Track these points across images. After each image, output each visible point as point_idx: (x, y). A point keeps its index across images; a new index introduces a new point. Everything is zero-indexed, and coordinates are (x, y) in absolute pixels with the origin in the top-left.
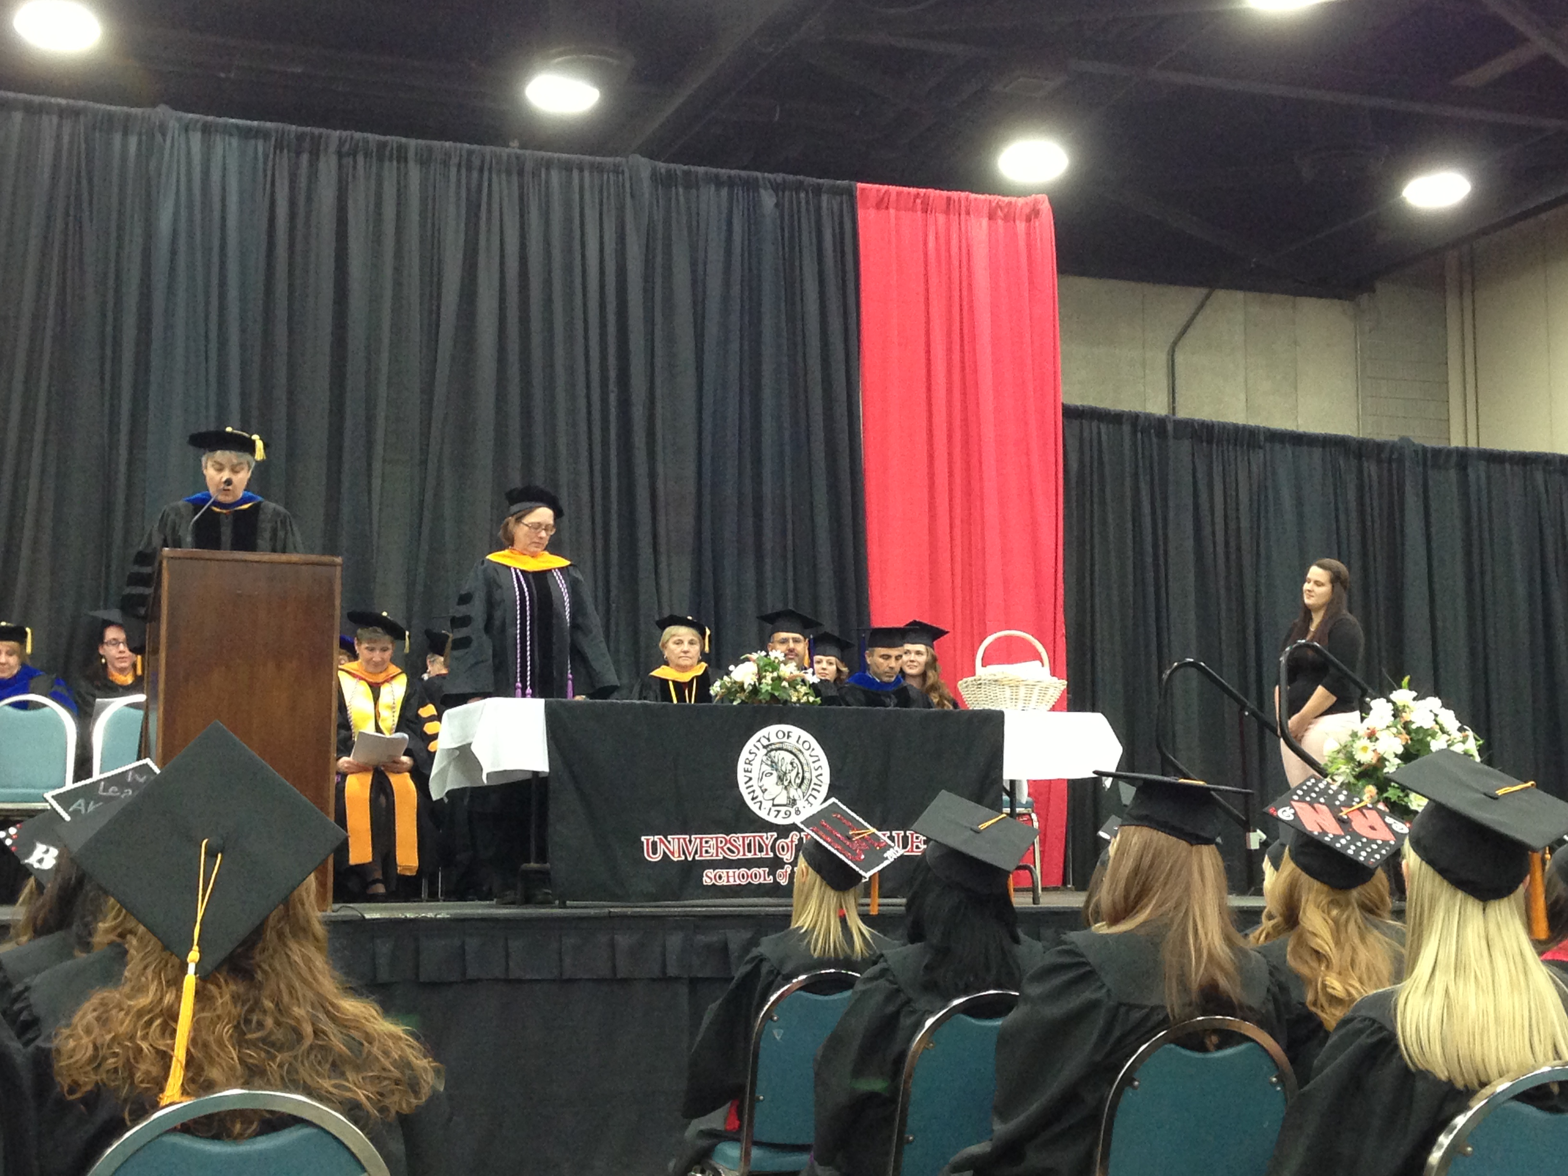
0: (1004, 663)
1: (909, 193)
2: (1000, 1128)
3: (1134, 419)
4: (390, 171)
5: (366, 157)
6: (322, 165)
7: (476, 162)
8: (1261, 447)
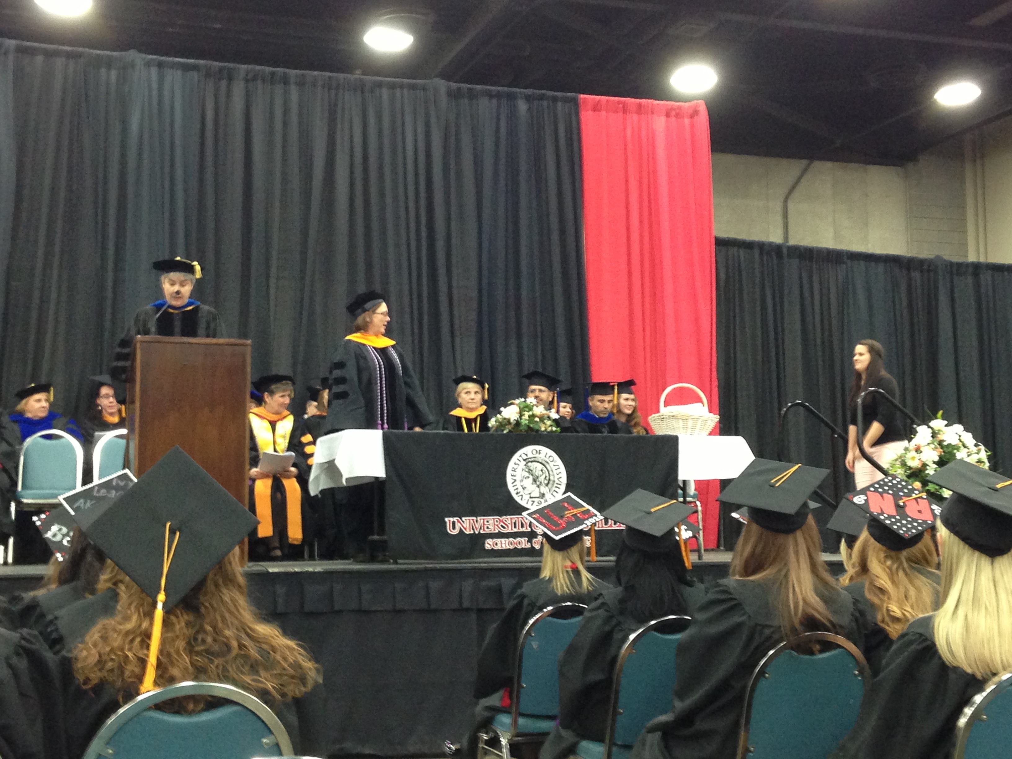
0: (678, 405)
1: (614, 100)
2: (679, 705)
3: (761, 245)
4: (279, 90)
5: (263, 81)
6: (235, 87)
7: (334, 84)
8: (844, 263)
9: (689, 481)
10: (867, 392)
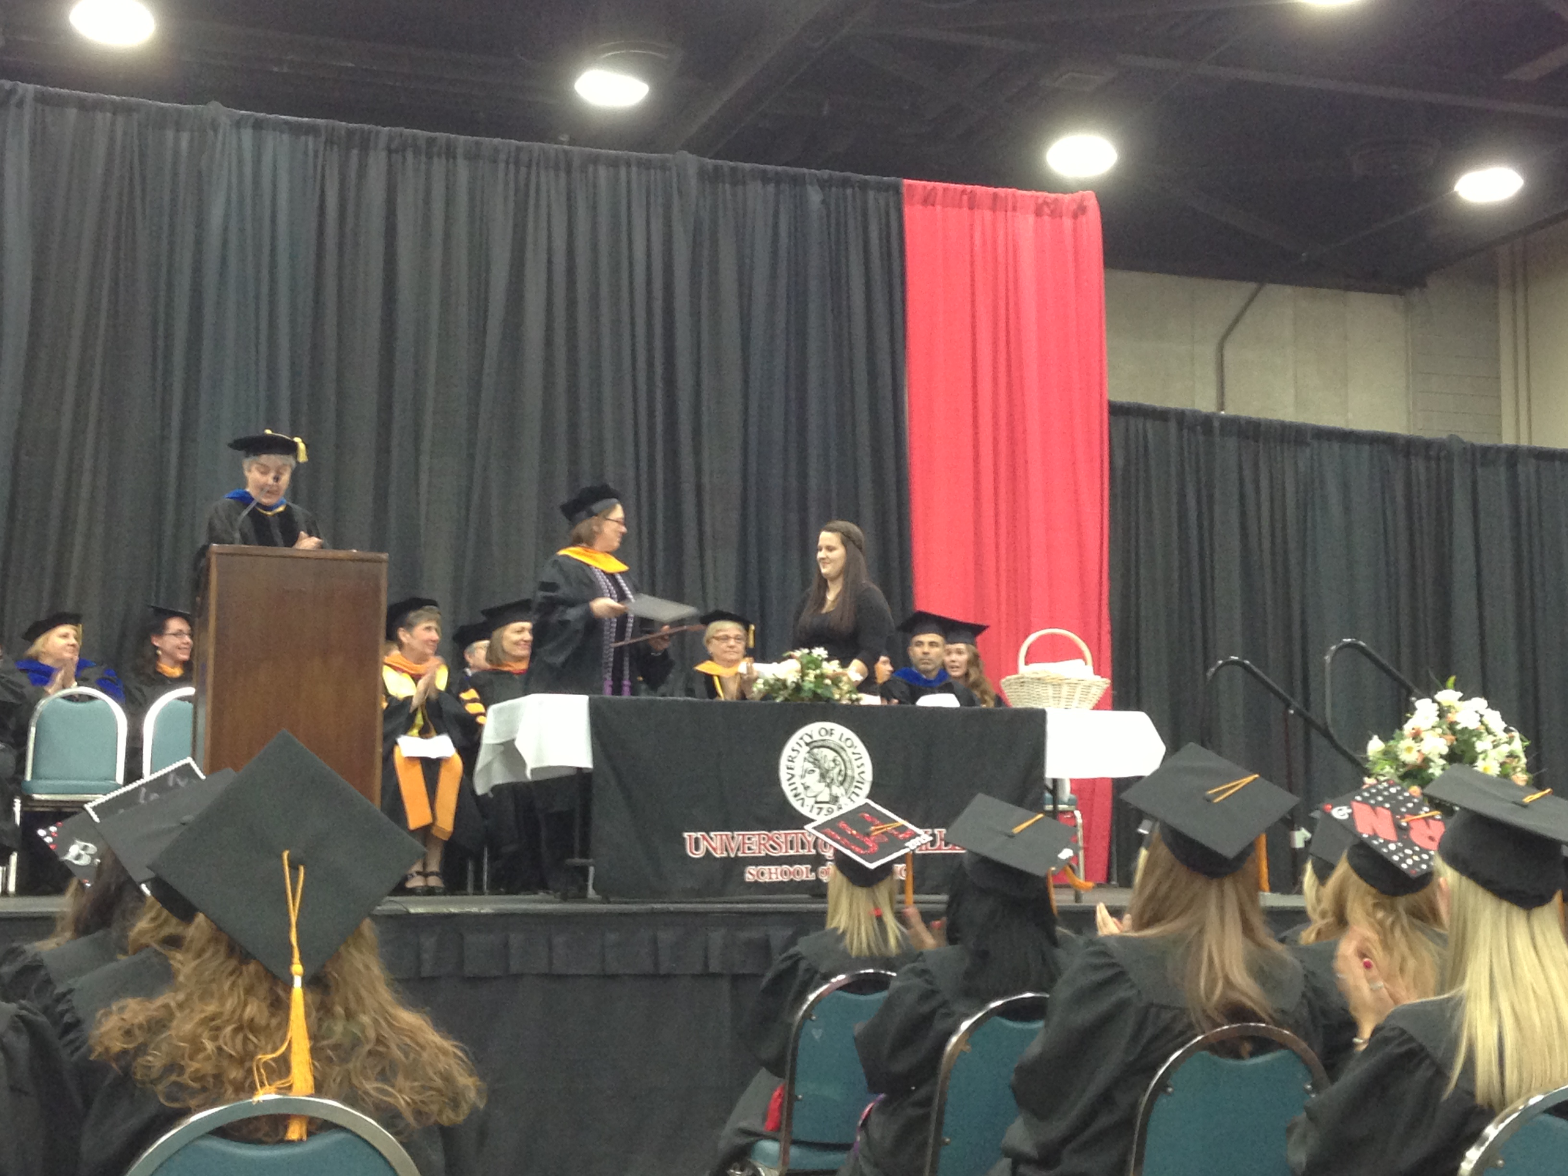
0: (1049, 662)
1: (955, 189)
3: (1181, 416)
4: (439, 166)
5: (414, 153)
6: (371, 160)
7: (524, 157)
8: (1308, 444)
9: (1062, 780)
10: (1341, 644)
